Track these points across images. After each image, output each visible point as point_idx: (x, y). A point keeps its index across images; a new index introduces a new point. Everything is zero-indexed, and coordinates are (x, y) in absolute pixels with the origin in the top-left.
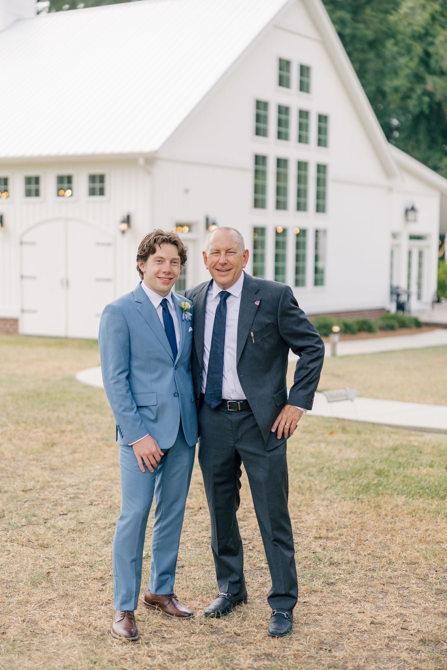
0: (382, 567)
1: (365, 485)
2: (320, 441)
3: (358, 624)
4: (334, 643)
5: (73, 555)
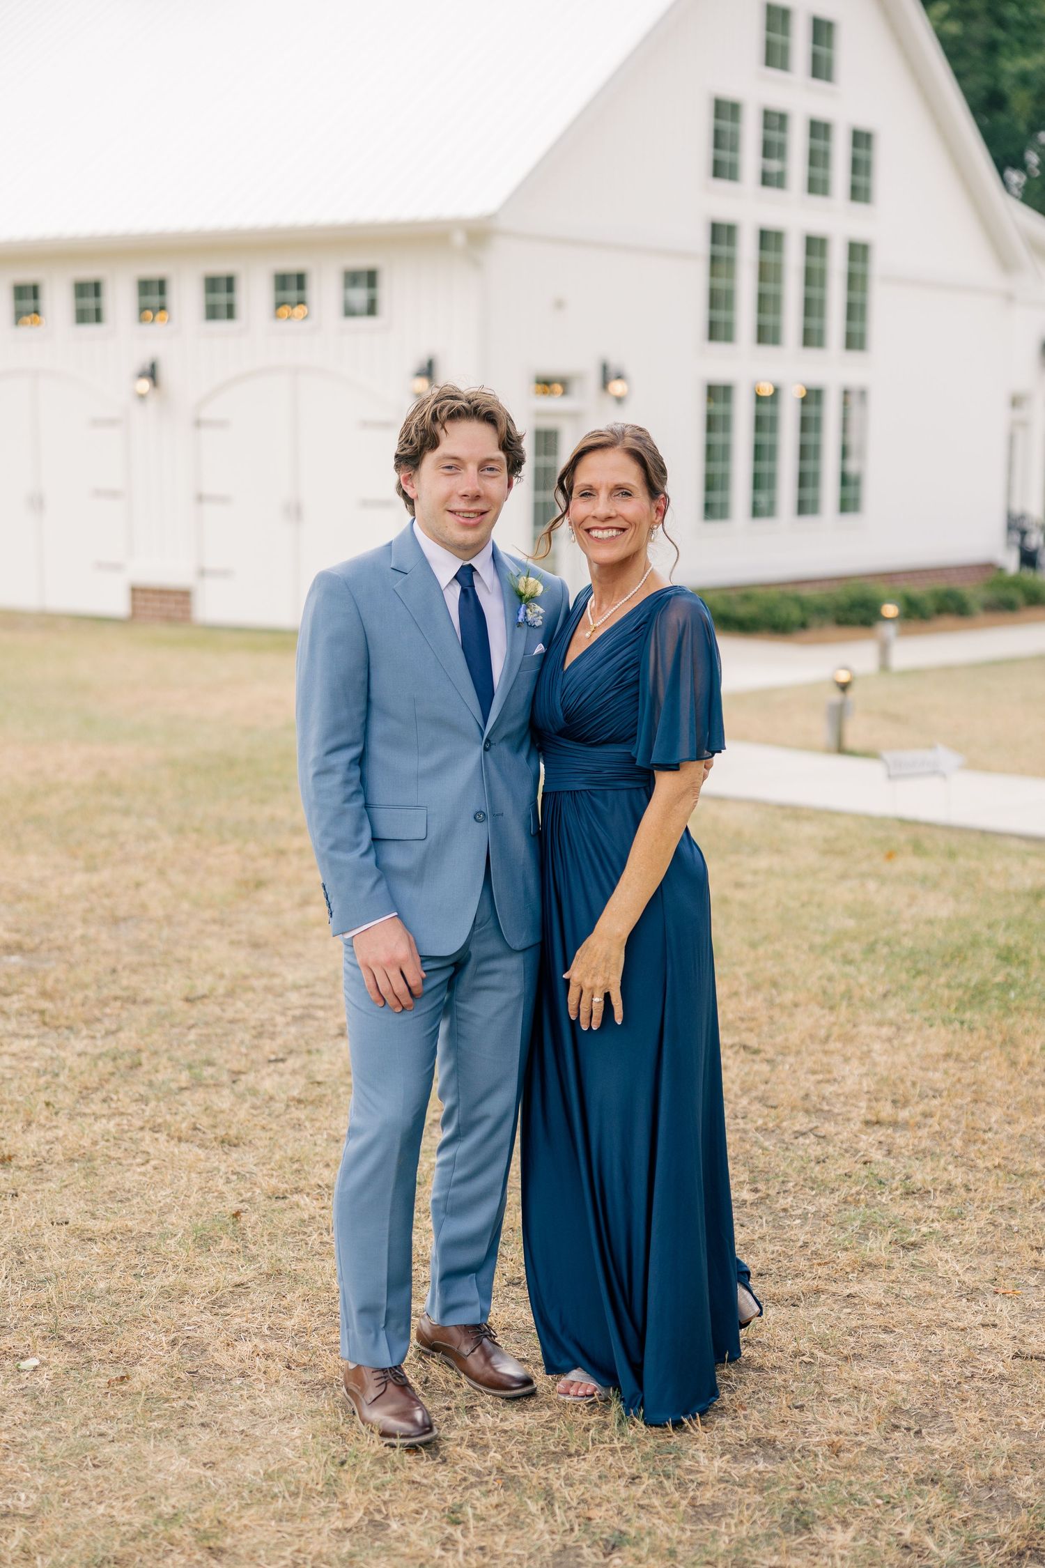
0: (1031, 1202)
1: (976, 987)
2: (863, 876)
3: (983, 1358)
4: (926, 1411)
5: (296, 1166)
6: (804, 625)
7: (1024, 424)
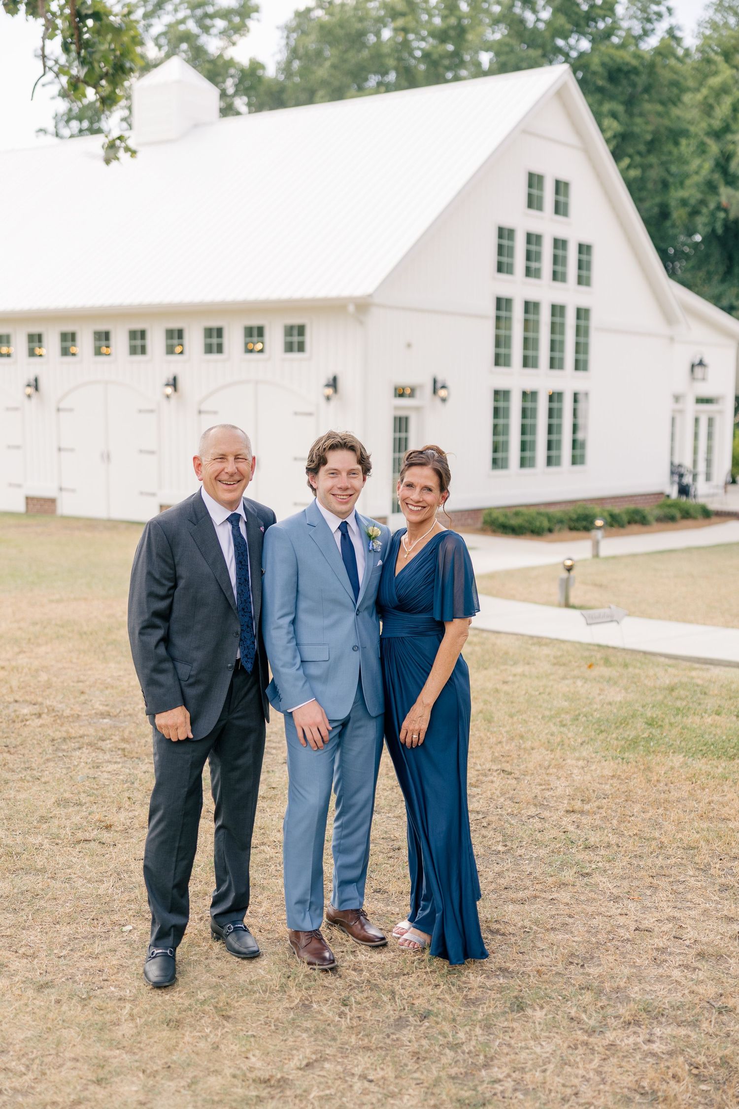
0: (651, 853)
1: (632, 740)
2: (576, 677)
3: (619, 930)
4: (587, 955)
5: (262, 831)
6: (550, 530)
7: (681, 411)
